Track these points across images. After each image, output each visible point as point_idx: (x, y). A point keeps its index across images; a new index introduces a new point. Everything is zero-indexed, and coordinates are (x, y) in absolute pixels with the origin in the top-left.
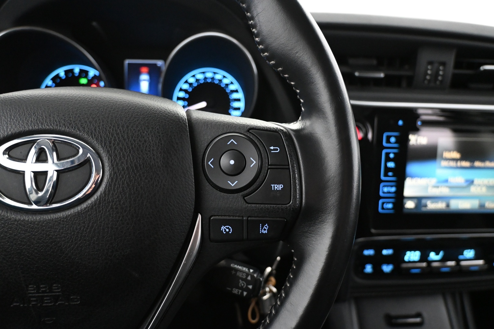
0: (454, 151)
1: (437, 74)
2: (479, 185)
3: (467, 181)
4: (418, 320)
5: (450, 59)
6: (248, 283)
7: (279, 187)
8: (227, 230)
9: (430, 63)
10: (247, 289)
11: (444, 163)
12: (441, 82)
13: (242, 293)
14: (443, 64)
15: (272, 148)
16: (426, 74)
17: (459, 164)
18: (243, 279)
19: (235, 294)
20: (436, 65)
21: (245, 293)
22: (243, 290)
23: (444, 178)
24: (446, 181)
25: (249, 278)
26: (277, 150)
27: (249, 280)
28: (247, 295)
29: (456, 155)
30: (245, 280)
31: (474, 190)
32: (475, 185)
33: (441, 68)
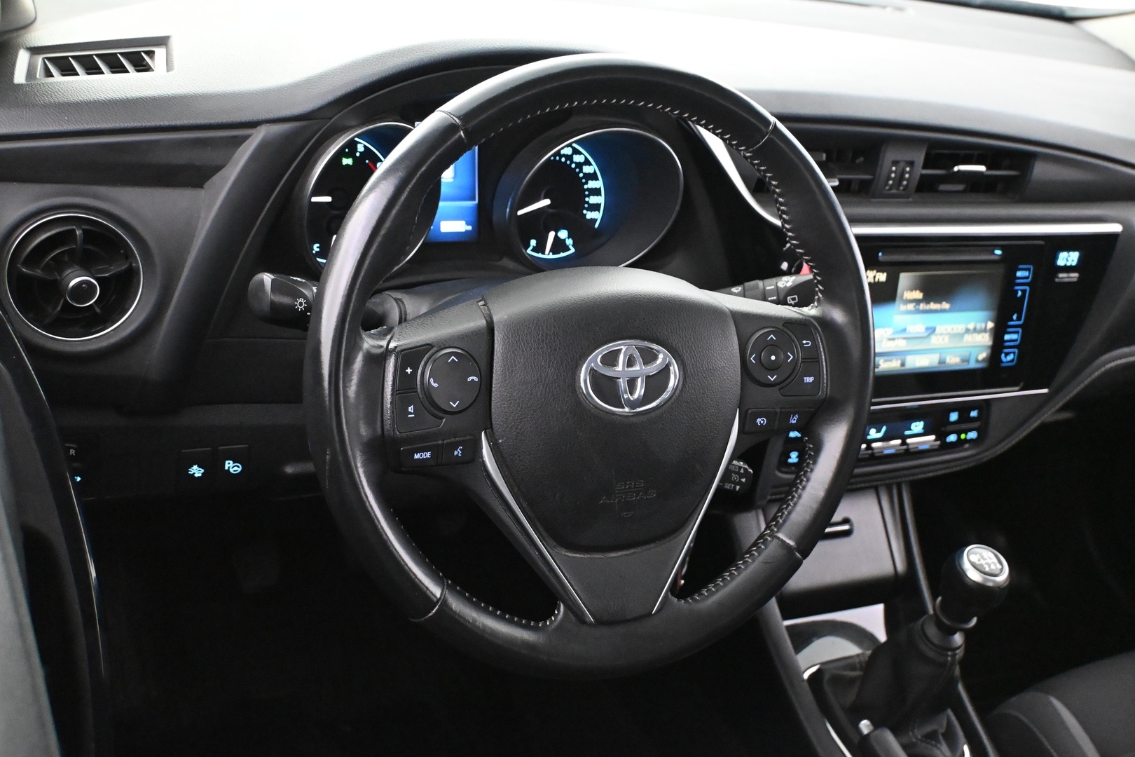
0: (916, 289)
1: (901, 178)
2: (941, 334)
3: (927, 329)
4: (846, 527)
5: (919, 157)
6: (741, 476)
7: (810, 380)
8: (762, 422)
9: (895, 163)
10: (740, 483)
11: (903, 307)
12: (906, 187)
13: (735, 488)
14: (911, 164)
15: (804, 342)
16: (889, 178)
17: (922, 306)
18: (736, 473)
19: (727, 489)
20: (902, 165)
21: (738, 487)
22: (736, 484)
23: (901, 327)
24: (905, 330)
25: (742, 471)
26: (808, 343)
27: (741, 473)
28: (739, 489)
29: (918, 295)
30: (738, 473)
31: (935, 341)
32: (938, 335)
33: (908, 169)
